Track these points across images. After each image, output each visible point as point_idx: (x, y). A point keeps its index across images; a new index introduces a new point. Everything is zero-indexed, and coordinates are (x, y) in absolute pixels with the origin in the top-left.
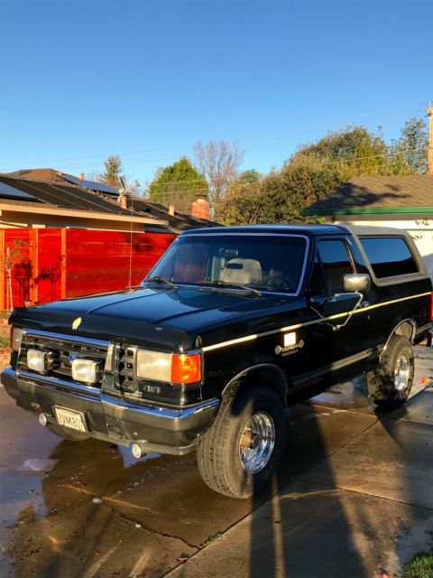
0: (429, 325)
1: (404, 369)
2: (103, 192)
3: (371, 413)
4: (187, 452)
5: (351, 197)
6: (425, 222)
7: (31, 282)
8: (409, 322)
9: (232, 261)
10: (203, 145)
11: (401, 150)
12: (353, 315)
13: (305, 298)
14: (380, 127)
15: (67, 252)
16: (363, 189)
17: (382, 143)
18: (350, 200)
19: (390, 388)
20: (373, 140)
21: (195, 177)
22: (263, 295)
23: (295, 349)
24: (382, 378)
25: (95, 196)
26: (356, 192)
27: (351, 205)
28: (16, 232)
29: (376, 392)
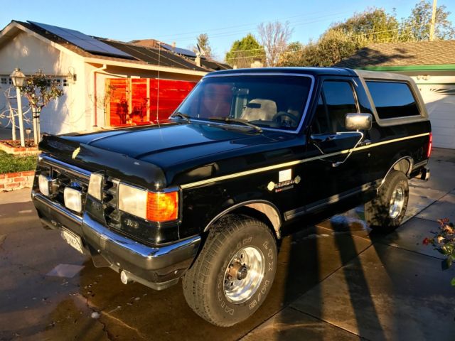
0: (425, 162)
1: (400, 200)
2: (185, 55)
3: (365, 237)
4: (164, 287)
5: (367, 58)
6: (425, 77)
7: (127, 116)
8: (406, 159)
9: (253, 101)
10: (264, 26)
11: (410, 25)
12: (353, 152)
13: (305, 136)
14: (394, 9)
15: (151, 96)
16: (376, 52)
17: (394, 20)
18: (366, 60)
19: (385, 216)
20: (388, 19)
21: (257, 48)
22: (265, 132)
23: (290, 185)
24: (378, 208)
25: (179, 58)
26: (371, 54)
27: (366, 64)
28: (117, 81)
29: (373, 219)
